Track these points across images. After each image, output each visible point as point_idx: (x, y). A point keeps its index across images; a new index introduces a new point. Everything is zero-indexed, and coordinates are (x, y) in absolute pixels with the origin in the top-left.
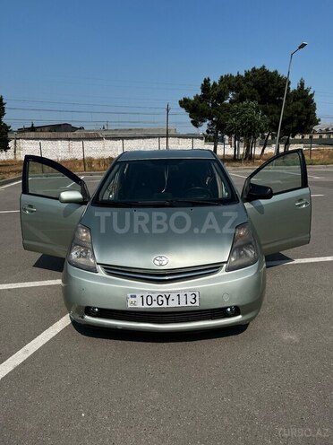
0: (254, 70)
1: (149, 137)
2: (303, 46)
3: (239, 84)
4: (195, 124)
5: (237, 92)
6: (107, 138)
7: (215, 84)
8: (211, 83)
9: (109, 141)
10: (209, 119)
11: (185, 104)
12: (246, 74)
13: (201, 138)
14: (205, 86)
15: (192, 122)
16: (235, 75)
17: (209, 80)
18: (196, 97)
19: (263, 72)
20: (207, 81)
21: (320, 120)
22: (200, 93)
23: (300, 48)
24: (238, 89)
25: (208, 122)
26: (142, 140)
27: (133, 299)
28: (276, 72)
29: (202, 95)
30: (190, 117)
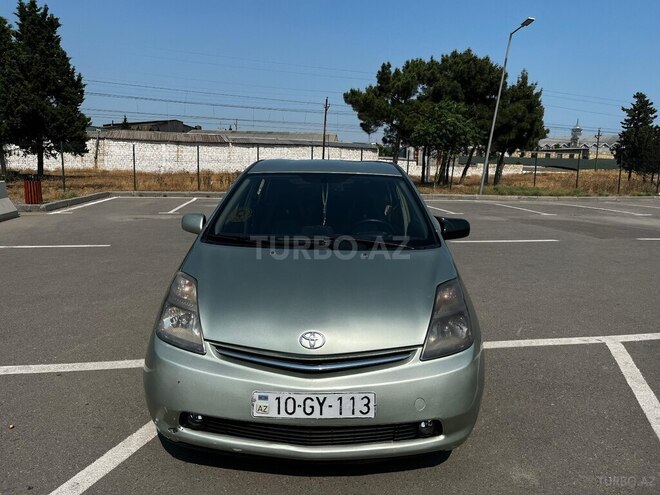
0: (454, 54)
1: (297, 145)
2: (528, 22)
3: (433, 73)
4: (366, 128)
5: (429, 85)
6: (236, 144)
7: (397, 71)
8: (393, 70)
9: (238, 148)
10: (387, 122)
11: (352, 98)
12: (443, 61)
13: (374, 150)
14: (384, 74)
15: (362, 125)
16: (427, 60)
17: (389, 65)
18: (370, 90)
19: (468, 59)
20: (386, 67)
21: (548, 131)
22: (375, 83)
23: (524, 25)
24: (430, 81)
25: (385, 126)
26: (286, 149)
27: (263, 403)
28: (487, 59)
29: (378, 88)
30: (360, 117)
